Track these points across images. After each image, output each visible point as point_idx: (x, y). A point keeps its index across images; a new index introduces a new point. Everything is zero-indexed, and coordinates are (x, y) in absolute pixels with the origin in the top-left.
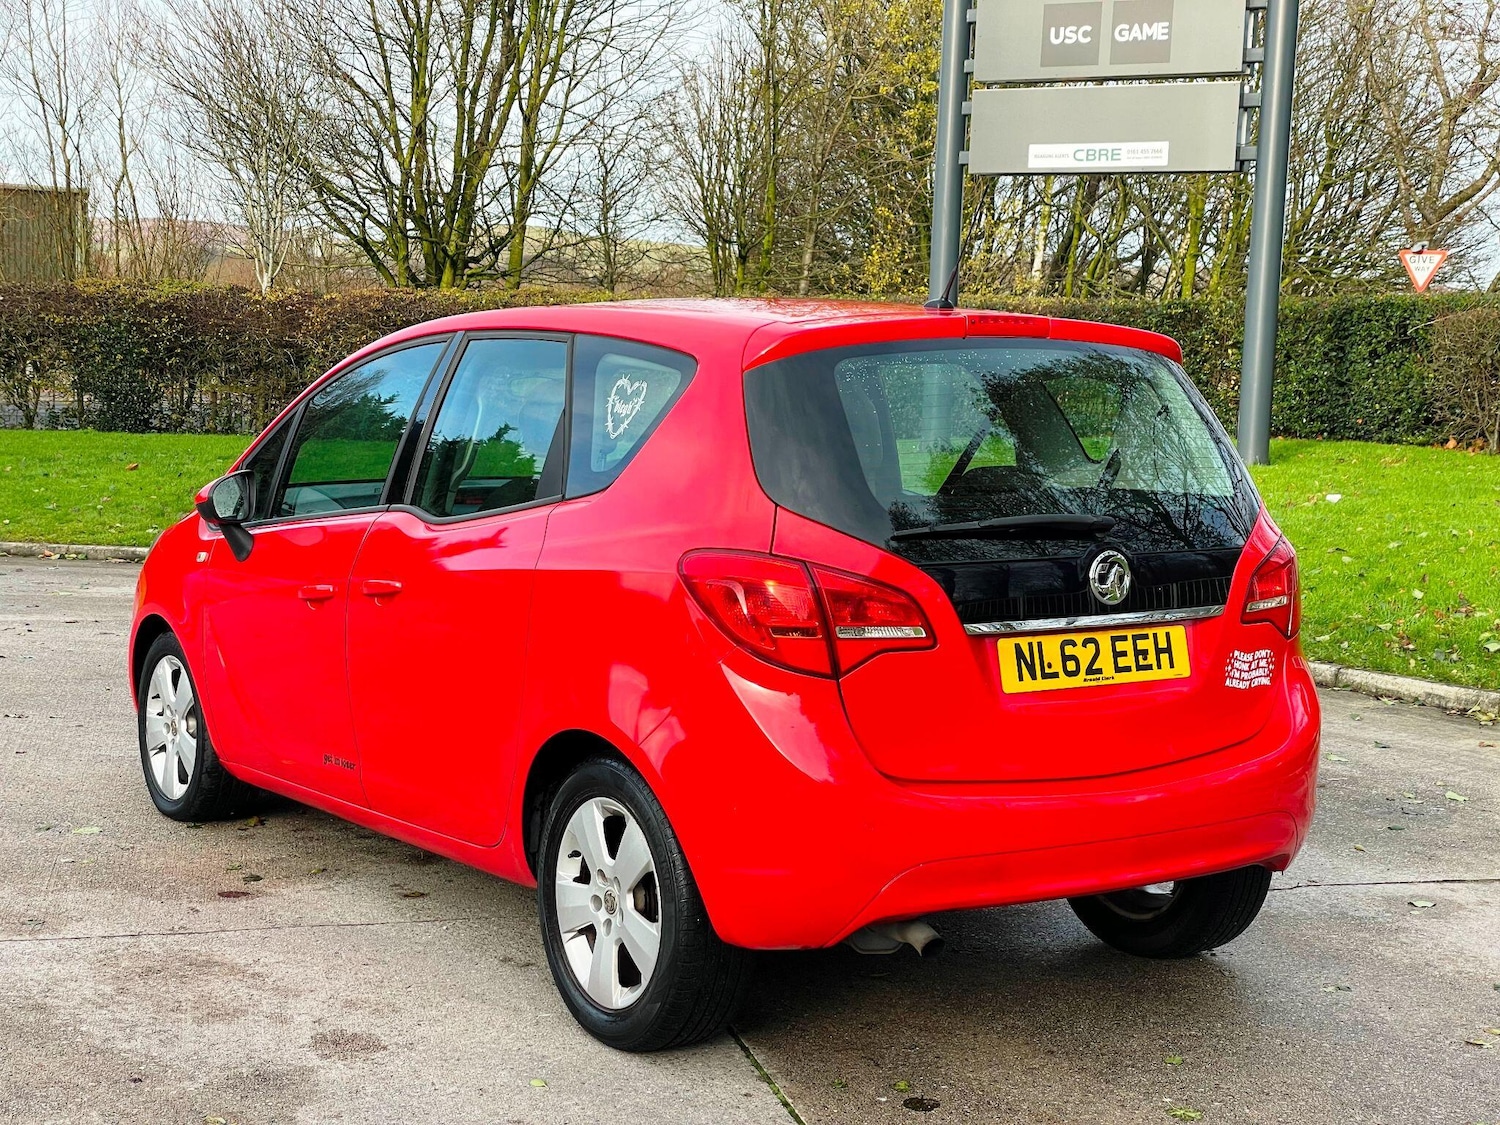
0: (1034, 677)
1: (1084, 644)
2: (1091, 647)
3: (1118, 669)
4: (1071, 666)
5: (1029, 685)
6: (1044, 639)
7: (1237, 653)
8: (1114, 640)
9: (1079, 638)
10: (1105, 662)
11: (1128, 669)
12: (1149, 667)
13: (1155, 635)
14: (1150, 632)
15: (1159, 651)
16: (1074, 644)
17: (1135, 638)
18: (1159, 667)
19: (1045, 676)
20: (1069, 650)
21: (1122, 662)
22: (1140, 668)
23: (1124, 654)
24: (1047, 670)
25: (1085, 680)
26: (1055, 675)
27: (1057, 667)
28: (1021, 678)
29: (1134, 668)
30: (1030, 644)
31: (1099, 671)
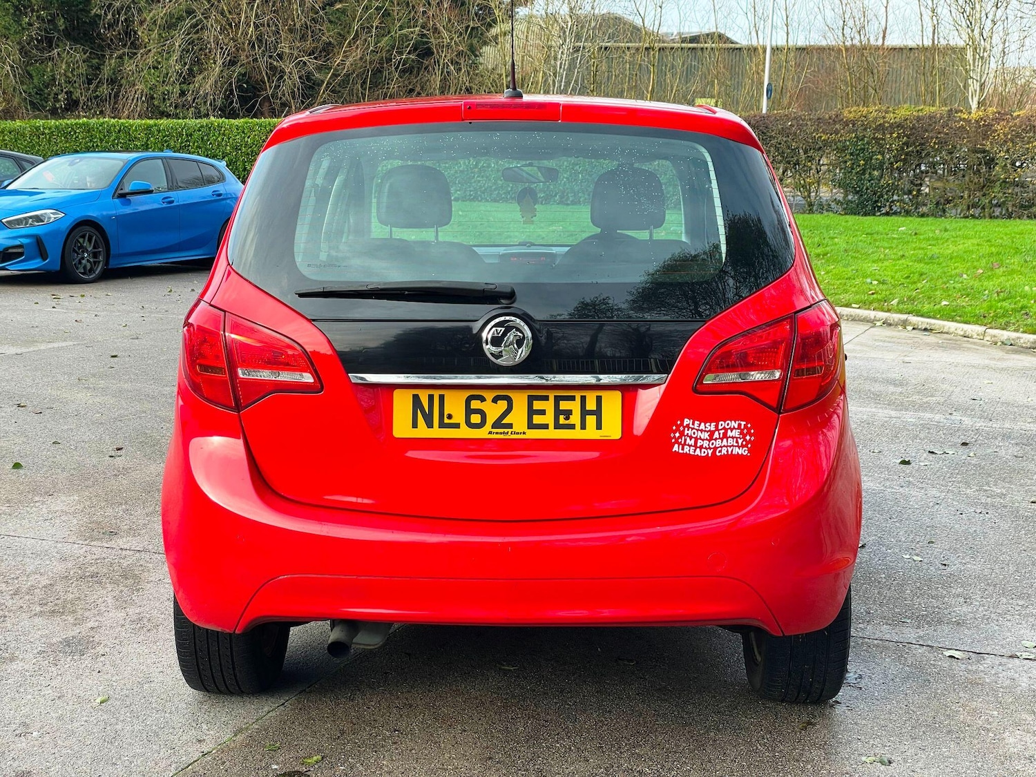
0: (430, 425)
1: (495, 400)
2: (503, 405)
3: (531, 426)
4: (476, 419)
5: (423, 432)
6: (448, 395)
7: (686, 421)
8: (531, 399)
9: (489, 395)
10: (518, 418)
11: (546, 427)
12: (572, 427)
13: (583, 399)
14: (578, 395)
15: (585, 413)
16: (482, 399)
17: (558, 400)
18: (583, 427)
19: (442, 425)
20: (475, 404)
21: (537, 419)
22: (558, 426)
23: (543, 412)
24: (446, 421)
25: (490, 433)
26: (457, 426)
27: (459, 417)
28: (415, 425)
29: (552, 426)
30: (431, 398)
31: (510, 426)
